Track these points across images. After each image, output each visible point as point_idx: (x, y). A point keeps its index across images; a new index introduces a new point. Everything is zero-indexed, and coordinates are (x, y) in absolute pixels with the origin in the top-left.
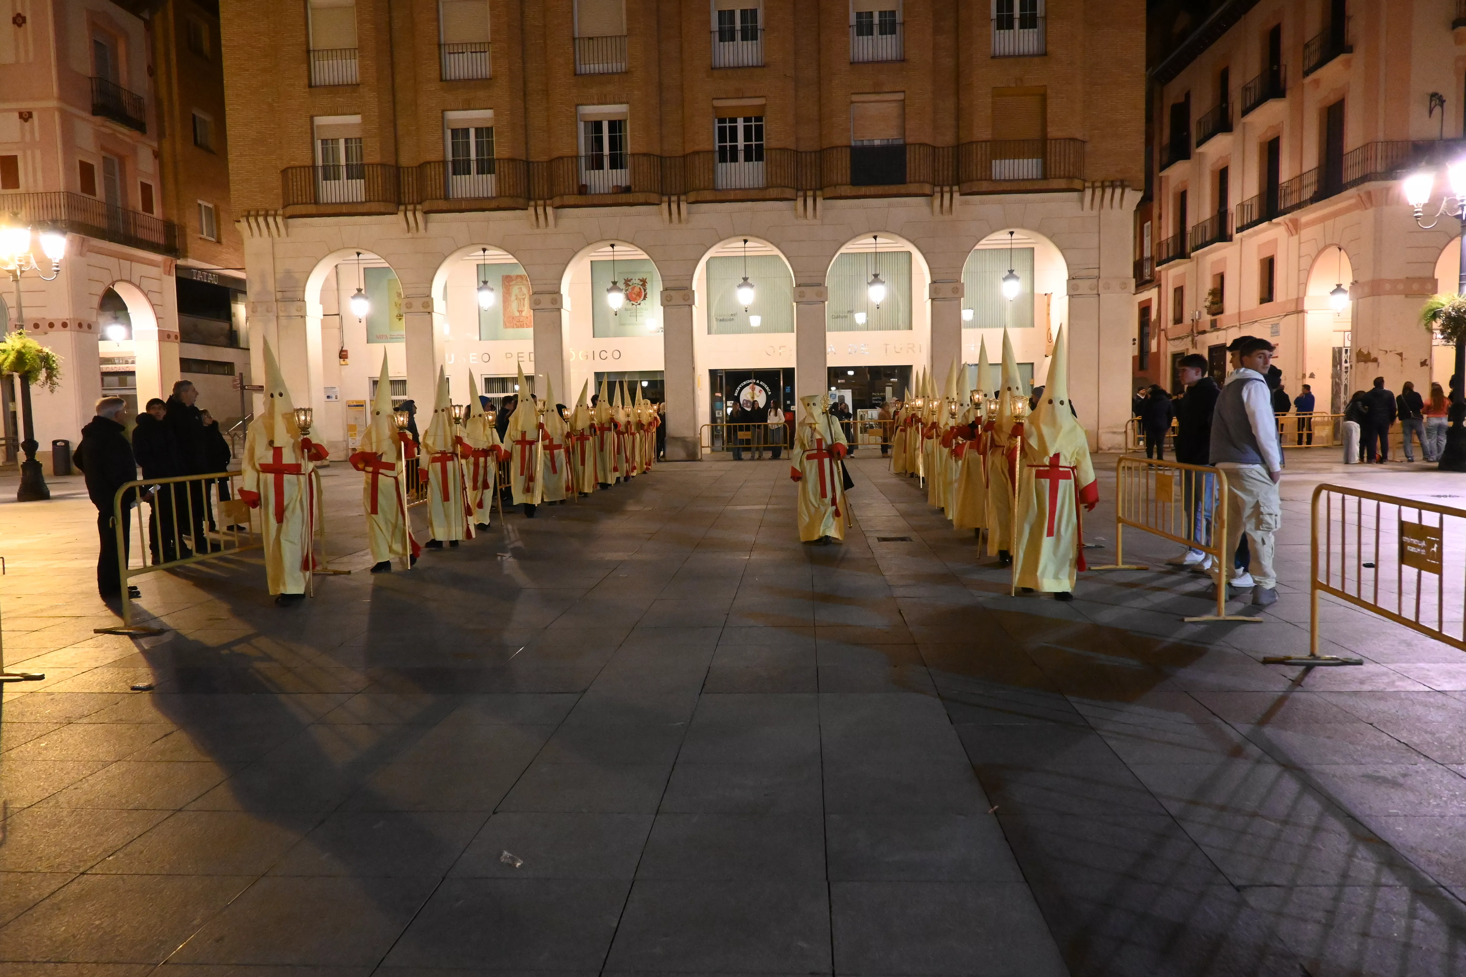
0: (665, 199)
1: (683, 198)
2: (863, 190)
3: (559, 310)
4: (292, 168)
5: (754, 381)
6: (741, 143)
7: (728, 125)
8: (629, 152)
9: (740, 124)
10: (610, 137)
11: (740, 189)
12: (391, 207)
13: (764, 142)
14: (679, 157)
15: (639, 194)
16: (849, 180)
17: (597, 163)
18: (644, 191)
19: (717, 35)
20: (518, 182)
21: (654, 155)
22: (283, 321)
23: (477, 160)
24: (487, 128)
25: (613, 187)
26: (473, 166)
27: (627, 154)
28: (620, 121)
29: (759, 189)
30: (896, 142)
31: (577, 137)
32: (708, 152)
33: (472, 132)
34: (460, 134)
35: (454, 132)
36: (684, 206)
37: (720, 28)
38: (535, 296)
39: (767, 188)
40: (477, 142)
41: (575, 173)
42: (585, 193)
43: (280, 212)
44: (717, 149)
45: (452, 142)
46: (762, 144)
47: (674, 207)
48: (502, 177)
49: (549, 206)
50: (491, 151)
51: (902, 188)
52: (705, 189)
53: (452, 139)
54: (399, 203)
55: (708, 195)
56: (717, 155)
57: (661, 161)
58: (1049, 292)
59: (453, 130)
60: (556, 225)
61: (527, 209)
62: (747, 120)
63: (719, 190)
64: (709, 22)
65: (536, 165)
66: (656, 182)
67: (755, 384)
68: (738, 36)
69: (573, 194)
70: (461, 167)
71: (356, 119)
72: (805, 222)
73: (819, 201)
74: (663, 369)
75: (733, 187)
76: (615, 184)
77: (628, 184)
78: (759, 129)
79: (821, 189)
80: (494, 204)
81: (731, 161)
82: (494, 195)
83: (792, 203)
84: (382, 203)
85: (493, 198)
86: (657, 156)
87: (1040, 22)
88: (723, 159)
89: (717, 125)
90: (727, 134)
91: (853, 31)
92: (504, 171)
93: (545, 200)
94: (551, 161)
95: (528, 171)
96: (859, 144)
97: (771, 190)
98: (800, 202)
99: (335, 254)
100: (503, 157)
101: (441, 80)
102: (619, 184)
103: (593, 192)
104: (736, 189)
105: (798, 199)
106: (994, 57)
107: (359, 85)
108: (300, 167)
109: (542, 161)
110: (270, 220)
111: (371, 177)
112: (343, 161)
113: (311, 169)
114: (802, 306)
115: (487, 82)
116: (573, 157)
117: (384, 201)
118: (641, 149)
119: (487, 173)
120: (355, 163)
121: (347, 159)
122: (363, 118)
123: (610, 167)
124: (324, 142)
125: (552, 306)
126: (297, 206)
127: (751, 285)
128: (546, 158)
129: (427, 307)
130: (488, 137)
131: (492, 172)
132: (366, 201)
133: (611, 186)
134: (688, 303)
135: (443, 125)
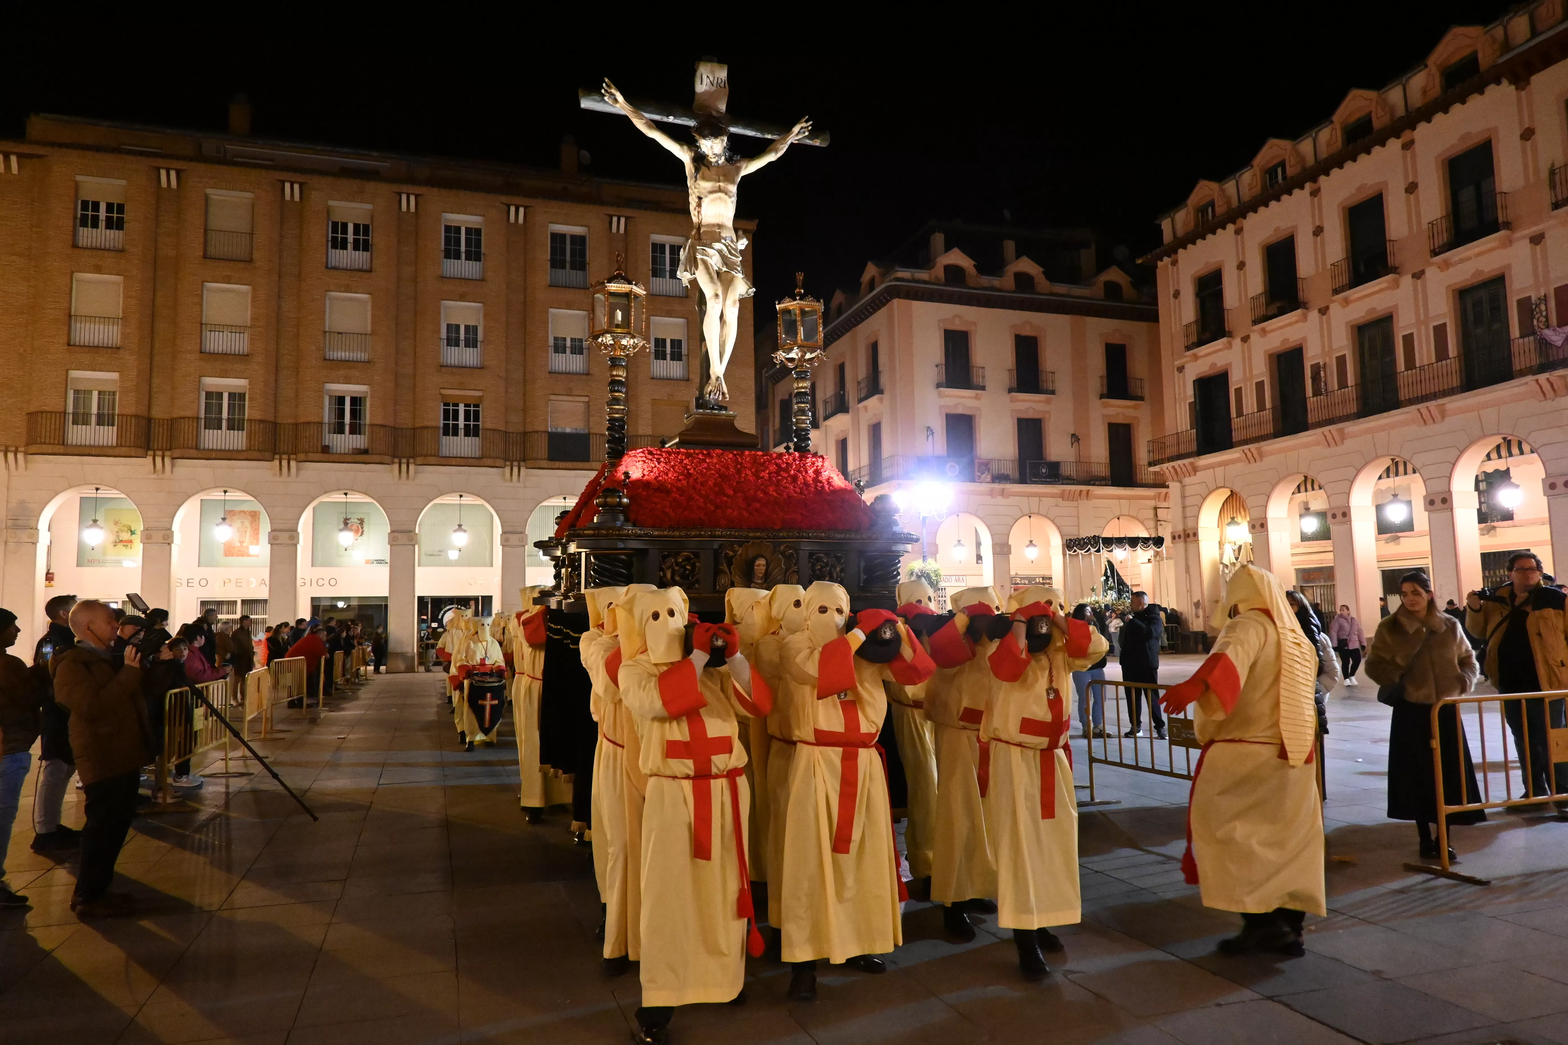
0: (397, 460)
1: (411, 461)
2: (557, 464)
3: (295, 545)
5: (457, 606)
6: (461, 423)
7: (451, 408)
8: (368, 422)
9: (461, 408)
10: (351, 409)
11: (460, 457)
12: (141, 451)
13: (480, 423)
14: (410, 429)
15: (375, 456)
16: (546, 456)
17: (339, 429)
18: (379, 454)
19: (445, 341)
20: (266, 439)
21: (389, 427)
22: (12, 547)
23: (228, 419)
24: (240, 394)
25: (353, 449)
26: (224, 424)
27: (365, 425)
28: (360, 398)
29: (475, 457)
30: (582, 432)
31: (322, 408)
32: (434, 427)
33: (226, 396)
34: (214, 397)
35: (209, 395)
36: (412, 467)
37: (448, 336)
38: (274, 534)
39: (482, 457)
40: (229, 404)
41: (319, 436)
42: (326, 452)
43: (22, 449)
44: (442, 425)
45: (206, 403)
46: (479, 425)
47: (404, 467)
48: (252, 434)
49: (292, 460)
50: (243, 413)
51: (587, 465)
52: (431, 456)
53: (207, 400)
54: (148, 449)
55: (432, 460)
56: (441, 431)
57: (395, 431)
59: (207, 393)
60: (297, 475)
61: (273, 462)
62: (466, 406)
63: (441, 456)
64: (439, 331)
65: (283, 426)
66: (390, 447)
68: (462, 343)
69: (315, 452)
70: (214, 423)
71: (115, 376)
72: (511, 484)
73: (523, 470)
74: (387, 595)
75: (455, 455)
76: (355, 446)
77: (366, 447)
78: (477, 413)
79: (524, 461)
80: (244, 456)
81: (453, 435)
82: (244, 448)
83: (501, 470)
84: (132, 449)
85: (242, 451)
86: (392, 427)
87: (684, 358)
88: (446, 433)
89: (442, 407)
90: (450, 414)
91: (551, 350)
92: (254, 430)
93: (289, 455)
94: (297, 425)
95: (276, 430)
96: (554, 430)
97: (485, 459)
98: (508, 470)
99: (74, 489)
100: (256, 418)
101: (201, 352)
102: (358, 446)
103: (332, 451)
104: (456, 457)
105: (506, 467)
106: (653, 378)
107: (119, 348)
108: (51, 412)
109: (288, 424)
110: (11, 456)
111: (124, 425)
112: (94, 410)
113: (62, 415)
114: (506, 549)
115: (244, 357)
116: (318, 423)
117: (136, 447)
118: (380, 422)
119: (238, 430)
120: (106, 412)
121: (99, 409)
122: (120, 376)
123: (350, 433)
124: (77, 392)
125: (289, 542)
126: (44, 446)
127: (465, 531)
128: (292, 421)
129: (168, 539)
130: (239, 401)
131: (241, 428)
132: (117, 446)
133: (351, 448)
134: (412, 543)
135: (199, 388)
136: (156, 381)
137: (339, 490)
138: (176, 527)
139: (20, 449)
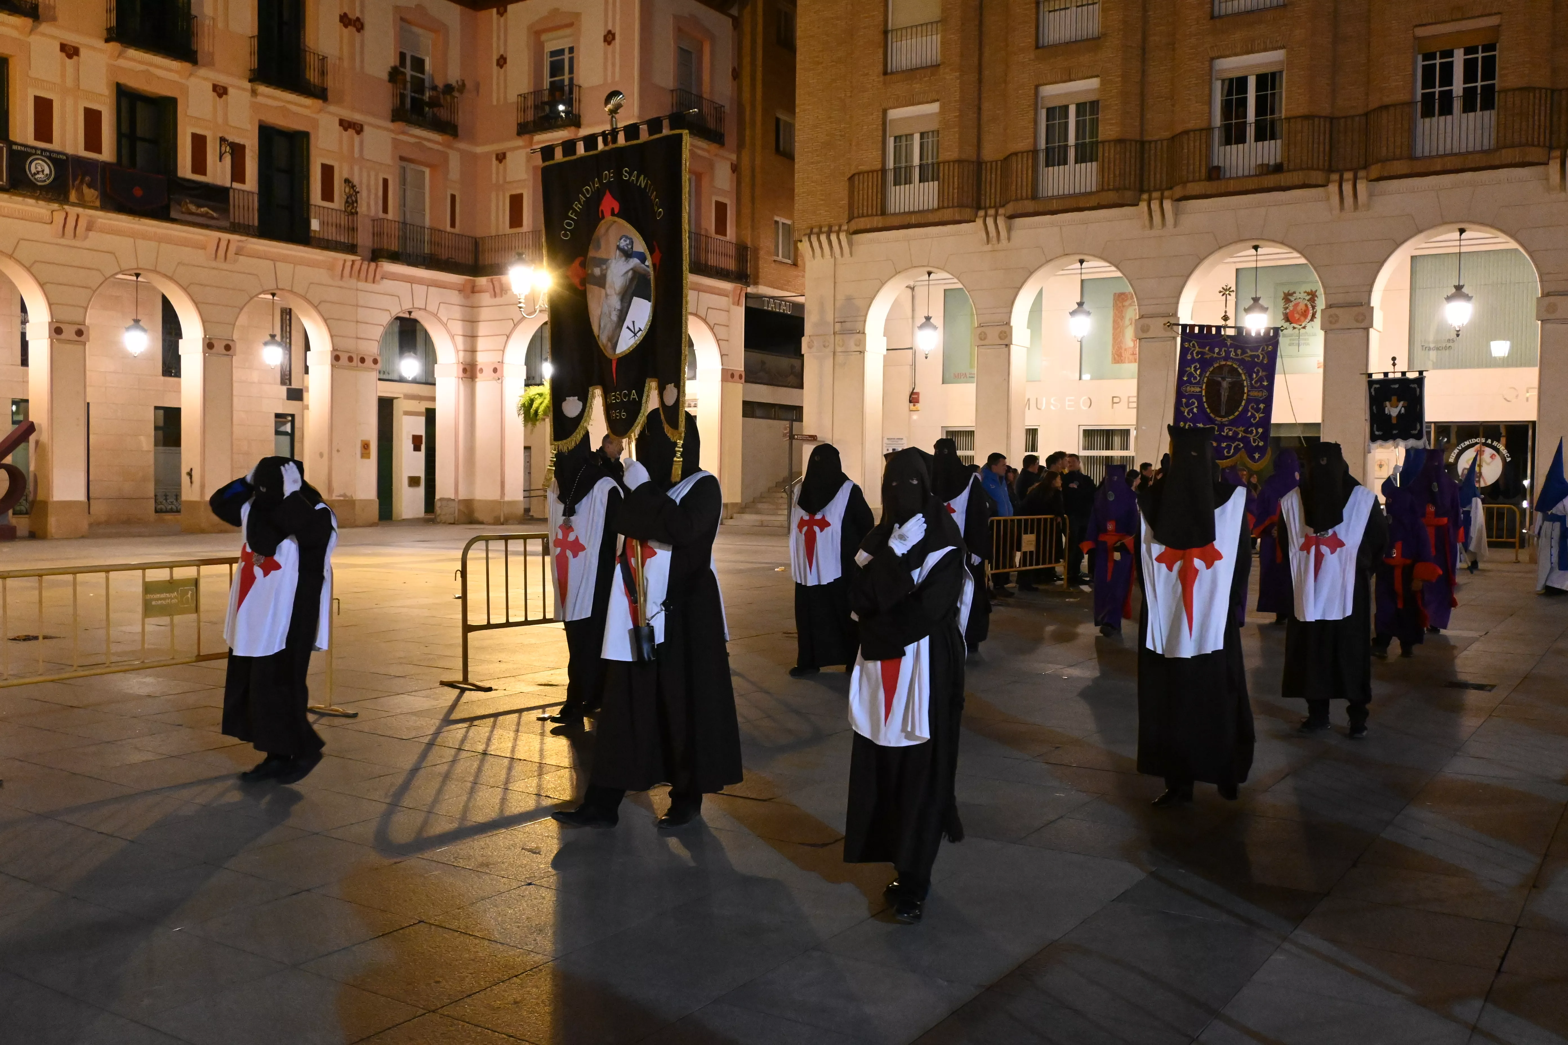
0: (1335, 177)
1: (1361, 173)
4: (859, 173)
5: (1483, 440)
6: (1458, 86)
7: (1439, 61)
8: (1284, 114)
9: (1459, 59)
10: (1257, 97)
11: (1452, 154)
12: (968, 213)
13: (1496, 81)
14: (1360, 115)
15: (1295, 174)
17: (1236, 136)
18: (1301, 169)
20: (1127, 170)
21: (1320, 117)
22: (841, 359)
23: (1076, 146)
24: (1092, 103)
25: (1258, 167)
26: (1071, 154)
28: (1273, 75)
29: (1483, 152)
31: (1210, 103)
32: (1404, 104)
33: (1072, 110)
34: (1057, 113)
35: (1050, 111)
36: (1362, 186)
38: (1143, 321)
39: (1498, 148)
40: (1077, 123)
41: (1204, 151)
42: (1218, 178)
43: (845, 227)
44: (1419, 98)
45: (1047, 126)
46: (1494, 85)
47: (1348, 187)
48: (1106, 165)
49: (1167, 198)
50: (1094, 132)
52: (1395, 159)
53: (1047, 120)
54: (978, 208)
55: (1399, 167)
56: (1417, 109)
57: (1331, 123)
59: (1048, 110)
60: (1175, 223)
61: (1137, 205)
62: (1467, 51)
63: (1417, 159)
65: (1153, 145)
66: (1321, 155)
67: (1485, 444)
69: (1200, 180)
70: (1056, 156)
71: (933, 108)
72: (1561, 196)
75: (1441, 152)
76: (1259, 162)
77: (1278, 160)
78: (1489, 63)
80: (1093, 202)
81: (1441, 114)
82: (1094, 189)
83: (1540, 169)
84: (958, 209)
85: (1091, 193)
86: (1325, 117)
88: (1428, 112)
89: (1421, 62)
90: (1436, 74)
92: (1109, 158)
93: (1162, 190)
94: (1173, 138)
95: (1142, 152)
97: (1503, 151)
98: (1555, 166)
99: (901, 275)
100: (1109, 138)
101: (1038, 47)
102: (1266, 162)
103: (1228, 175)
104: (1445, 155)
105: (1551, 162)
107: (939, 65)
108: (868, 172)
109: (1162, 141)
110: (833, 237)
111: (946, 177)
112: (917, 161)
113: (880, 173)
114: (1549, 326)
115: (1092, 43)
116: (1204, 129)
117: (961, 206)
118: (1303, 110)
119: (1088, 161)
120: (930, 161)
121: (921, 159)
122: (941, 106)
123: (1256, 140)
124: (897, 138)
125: (1168, 333)
126: (862, 219)
127: (1468, 297)
128: (1167, 134)
129: (1005, 338)
130: (1091, 113)
131: (1094, 159)
132: (939, 208)
133: (1253, 164)
134: (1362, 325)
135: (1036, 104)
136: (986, 106)
137: (1244, 242)
139: (843, 228)
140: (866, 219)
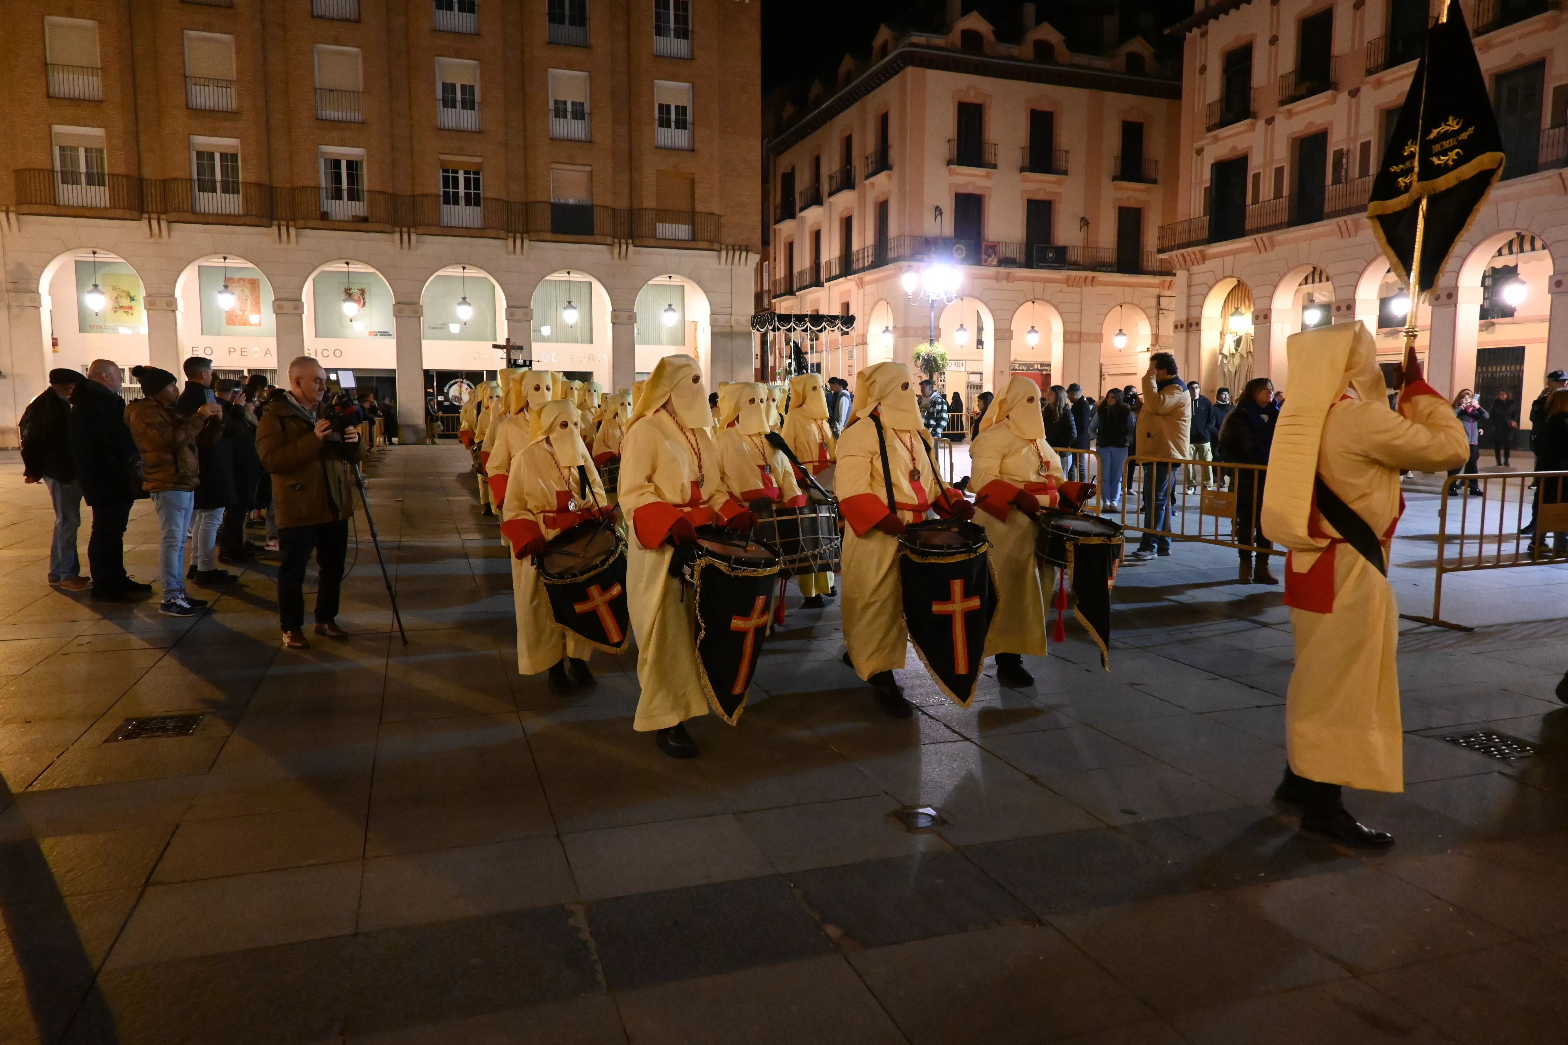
0: (397, 229)
1: (412, 230)
2: (561, 237)
3: (301, 315)
4: (30, 170)
5: (462, 380)
6: (462, 191)
7: (451, 175)
8: (366, 188)
9: (461, 175)
10: (348, 174)
11: (463, 227)
12: (136, 214)
13: (481, 192)
14: (409, 197)
15: (375, 224)
16: (550, 228)
17: (337, 195)
18: (379, 222)
19: (441, 102)
20: (263, 204)
21: (388, 193)
22: (15, 311)
23: (222, 181)
24: (232, 155)
25: (353, 216)
26: (218, 186)
27: (363, 191)
28: (357, 162)
29: (477, 228)
30: (585, 203)
31: (318, 171)
32: (434, 195)
33: (217, 157)
34: (205, 157)
35: (200, 154)
36: (413, 237)
37: (443, 97)
38: (278, 303)
39: (484, 229)
40: (221, 165)
41: (317, 202)
42: (328, 219)
43: (12, 208)
44: (442, 194)
45: (198, 163)
47: (405, 236)
48: (248, 198)
49: (292, 226)
50: (235, 175)
51: (591, 238)
52: (432, 225)
53: (198, 160)
54: (142, 212)
55: (433, 229)
56: (442, 199)
57: (394, 198)
58: (695, 320)
59: (197, 152)
60: (297, 242)
61: (270, 227)
62: (466, 172)
63: (443, 226)
64: (434, 91)
65: (278, 190)
66: (390, 215)
68: (459, 105)
69: (315, 218)
70: (208, 186)
71: (99, 132)
72: (514, 257)
73: (526, 242)
74: (395, 367)
75: (455, 225)
76: (354, 213)
77: (366, 214)
78: (477, 181)
79: (528, 232)
80: (243, 220)
81: (453, 204)
82: (242, 213)
83: (504, 241)
84: (127, 211)
85: (239, 215)
86: (391, 194)
87: (689, 126)
88: (447, 202)
89: (441, 174)
90: (450, 181)
91: (551, 114)
92: (250, 193)
93: (287, 221)
94: (293, 189)
95: (272, 194)
96: (557, 201)
97: (487, 229)
98: (511, 241)
100: (251, 181)
101: (188, 108)
102: (358, 214)
103: (334, 218)
104: (457, 227)
105: (509, 239)
106: (657, 148)
107: (102, 101)
108: (39, 170)
109: (284, 188)
110: (2, 215)
111: (116, 185)
112: (83, 168)
113: (51, 173)
114: (511, 323)
115: (232, 115)
116: (315, 187)
117: (130, 208)
118: (379, 188)
119: (233, 193)
120: (95, 171)
121: (87, 167)
122: (107, 133)
123: (349, 199)
124: (62, 149)
125: (294, 312)
126: (36, 206)
127: (469, 304)
128: (288, 185)
129: (171, 306)
130: (232, 161)
131: (235, 191)
132: (110, 207)
133: (350, 214)
134: (417, 315)
135: (189, 147)
136: (143, 139)
137: (340, 259)
138: (178, 294)
139: (11, 208)
140: (42, 206)
